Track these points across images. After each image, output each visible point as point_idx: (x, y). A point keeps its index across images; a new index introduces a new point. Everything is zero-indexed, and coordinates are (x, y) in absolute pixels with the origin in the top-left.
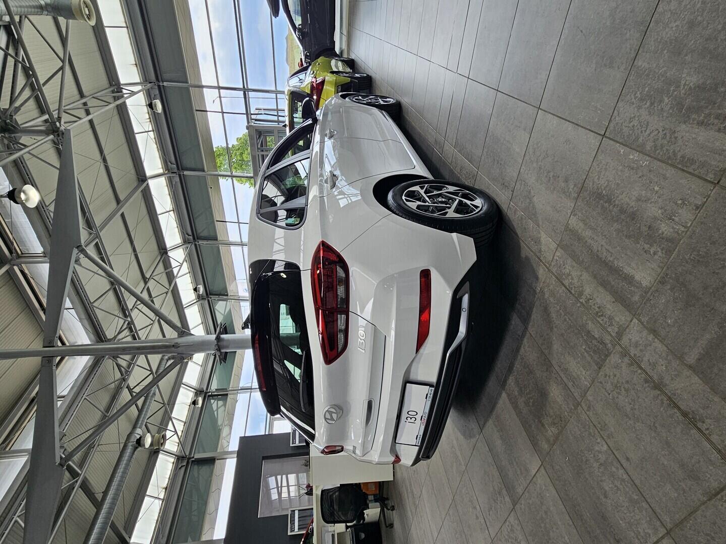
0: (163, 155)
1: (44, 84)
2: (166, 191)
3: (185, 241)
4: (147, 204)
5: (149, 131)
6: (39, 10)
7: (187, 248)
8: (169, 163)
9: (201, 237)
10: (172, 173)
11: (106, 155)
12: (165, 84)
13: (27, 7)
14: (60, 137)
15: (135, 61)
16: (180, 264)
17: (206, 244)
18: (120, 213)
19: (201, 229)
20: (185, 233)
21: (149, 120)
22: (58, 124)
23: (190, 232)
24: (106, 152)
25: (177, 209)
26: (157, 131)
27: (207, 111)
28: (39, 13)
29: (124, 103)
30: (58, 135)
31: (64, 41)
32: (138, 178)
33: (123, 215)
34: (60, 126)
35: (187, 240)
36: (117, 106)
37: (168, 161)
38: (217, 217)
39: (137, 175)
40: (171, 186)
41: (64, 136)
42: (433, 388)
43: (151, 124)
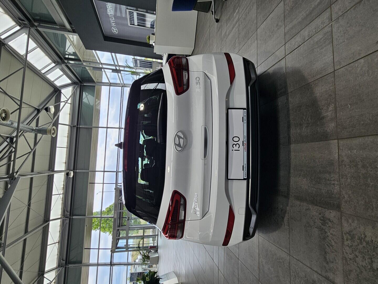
0: (64, 207)
1: (17, 158)
2: (58, 229)
3: (59, 265)
4: (44, 237)
5: (60, 194)
6: (31, 130)
7: (59, 270)
8: (66, 212)
9: (72, 262)
10: (66, 217)
11: (31, 203)
12: (77, 171)
13: (27, 128)
14: (13, 181)
15: (66, 161)
16: (50, 282)
17: (74, 266)
18: (24, 238)
19: (73, 257)
20: (61, 259)
21: (62, 189)
22: (15, 174)
23: (65, 258)
24: (32, 201)
25: (61, 242)
26: (65, 195)
27: (95, 183)
28: (30, 132)
29: (53, 175)
30: (12, 179)
31: (35, 144)
32: (44, 219)
33: (25, 240)
34: (16, 175)
35: (61, 264)
36: (49, 175)
37: (65, 210)
38: (85, 246)
39: (45, 218)
40: (62, 226)
41: (15, 180)
42: (246, 110)
43: (63, 191)
